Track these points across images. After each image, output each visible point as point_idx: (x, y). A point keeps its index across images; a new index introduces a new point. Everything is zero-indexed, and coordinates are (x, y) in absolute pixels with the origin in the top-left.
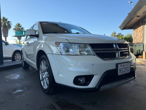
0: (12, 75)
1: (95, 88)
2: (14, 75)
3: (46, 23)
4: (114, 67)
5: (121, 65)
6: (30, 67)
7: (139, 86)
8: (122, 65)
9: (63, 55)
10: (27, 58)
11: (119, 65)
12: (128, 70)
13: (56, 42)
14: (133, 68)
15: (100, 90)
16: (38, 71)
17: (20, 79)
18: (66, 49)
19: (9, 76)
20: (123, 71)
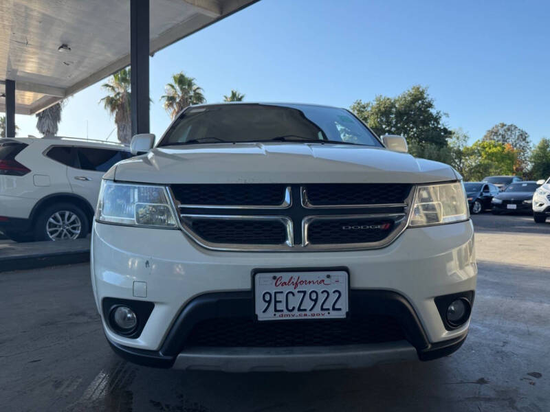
1: (157, 352)
5: (276, 278)
8: (285, 280)
12: (328, 307)
20: (294, 308)
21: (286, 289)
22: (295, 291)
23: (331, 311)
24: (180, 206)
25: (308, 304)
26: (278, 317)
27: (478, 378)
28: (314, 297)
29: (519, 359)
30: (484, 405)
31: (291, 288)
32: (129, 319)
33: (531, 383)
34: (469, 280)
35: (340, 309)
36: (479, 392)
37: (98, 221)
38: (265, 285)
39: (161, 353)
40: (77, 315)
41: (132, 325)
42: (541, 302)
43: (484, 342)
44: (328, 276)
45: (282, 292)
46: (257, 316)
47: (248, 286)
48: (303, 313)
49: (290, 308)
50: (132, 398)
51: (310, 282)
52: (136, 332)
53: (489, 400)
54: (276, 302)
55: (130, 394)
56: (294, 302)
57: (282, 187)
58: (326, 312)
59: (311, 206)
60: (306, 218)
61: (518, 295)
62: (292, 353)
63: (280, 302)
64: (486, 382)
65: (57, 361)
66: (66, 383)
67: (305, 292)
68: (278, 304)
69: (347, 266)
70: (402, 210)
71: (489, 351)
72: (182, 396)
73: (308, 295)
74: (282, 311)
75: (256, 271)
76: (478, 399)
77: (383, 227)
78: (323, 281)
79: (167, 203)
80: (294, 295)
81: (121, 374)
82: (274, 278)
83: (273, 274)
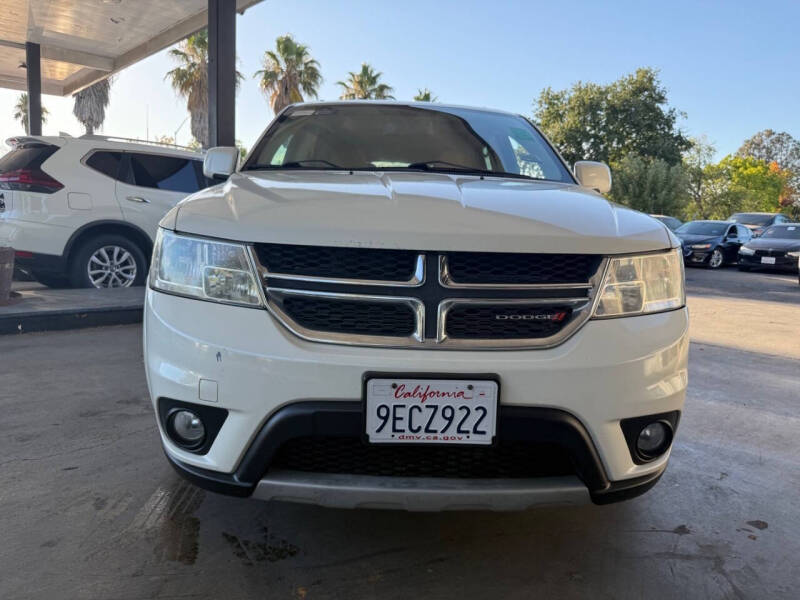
1: (232, 476)
8: (409, 390)
12: (468, 428)
20: (419, 428)
21: (410, 402)
22: (423, 406)
23: (471, 435)
24: (267, 275)
25: (439, 423)
26: (397, 439)
27: (676, 525)
28: (448, 413)
29: (740, 501)
30: (679, 565)
31: (417, 401)
32: (195, 426)
33: (750, 537)
34: (675, 396)
35: (483, 433)
36: (676, 546)
37: (153, 288)
38: (380, 395)
39: (235, 478)
40: (128, 403)
41: (199, 435)
42: (787, 414)
43: (694, 471)
44: (470, 387)
45: (403, 406)
46: (368, 436)
47: (357, 395)
48: (432, 435)
49: (415, 428)
50: (199, 529)
51: (444, 394)
52: (203, 446)
53: (688, 557)
54: (395, 419)
55: (196, 523)
56: (420, 420)
57: (412, 255)
58: (464, 436)
59: (453, 285)
60: (444, 302)
61: (754, 401)
62: (414, 486)
63: (401, 419)
64: (688, 532)
65: (100, 469)
66: (111, 502)
67: (436, 408)
68: (398, 422)
69: (499, 373)
70: (584, 293)
71: (699, 486)
72: (266, 529)
73: (439, 412)
74: (403, 431)
75: (369, 376)
76: (673, 555)
77: (555, 317)
78: (463, 393)
79: (248, 268)
80: (420, 410)
81: (185, 493)
82: (394, 386)
83: (392, 381)
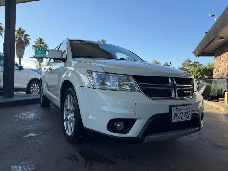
0: (24, 114)
1: (137, 137)
2: (27, 113)
3: (79, 42)
4: (167, 111)
5: (177, 108)
6: (51, 104)
7: (204, 141)
8: (179, 109)
9: (95, 88)
10: (49, 90)
11: (174, 109)
12: (187, 116)
13: (88, 71)
14: (196, 113)
15: (144, 142)
16: (61, 110)
17: (34, 119)
18: (100, 81)
19: (20, 115)
25: (183, 116)
26: (176, 121)
28: (185, 114)
35: (190, 117)
46: (172, 121)
48: (182, 119)
49: (179, 118)
51: (184, 109)
54: (176, 116)
57: (168, 78)
58: (187, 118)
59: (177, 85)
75: (172, 106)
78: (187, 108)
79: (132, 82)
80: (180, 113)
83: (176, 107)
